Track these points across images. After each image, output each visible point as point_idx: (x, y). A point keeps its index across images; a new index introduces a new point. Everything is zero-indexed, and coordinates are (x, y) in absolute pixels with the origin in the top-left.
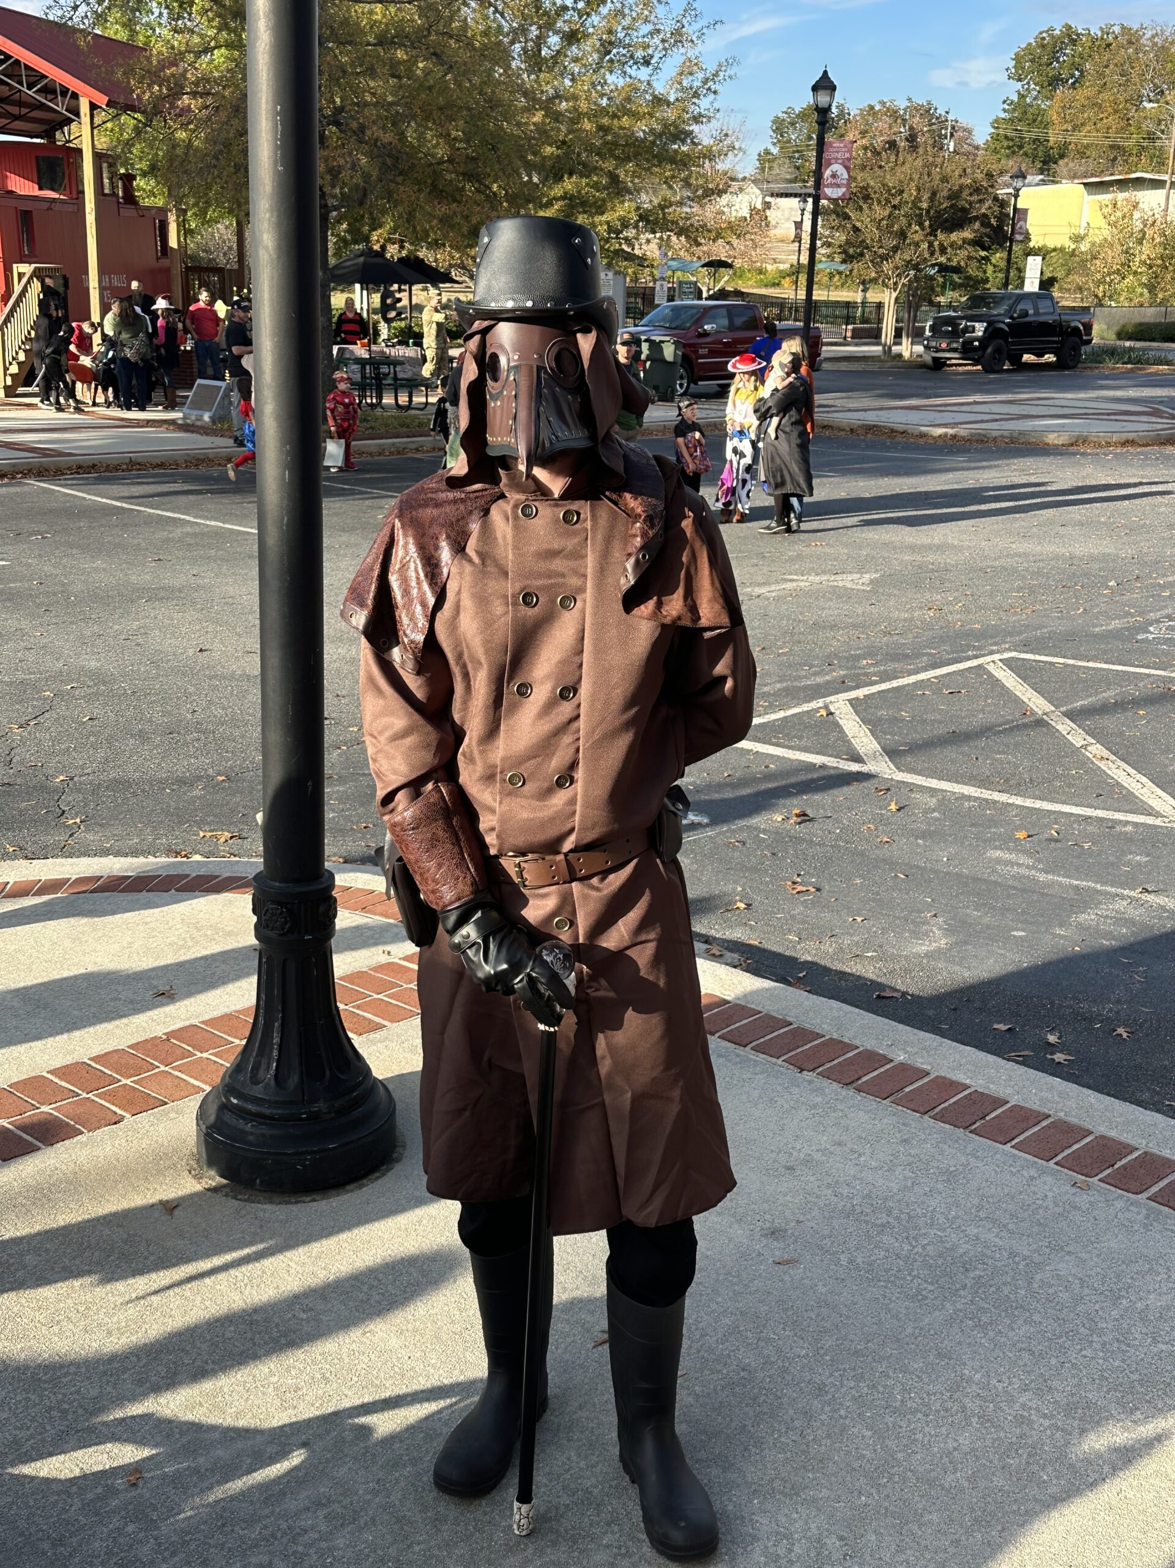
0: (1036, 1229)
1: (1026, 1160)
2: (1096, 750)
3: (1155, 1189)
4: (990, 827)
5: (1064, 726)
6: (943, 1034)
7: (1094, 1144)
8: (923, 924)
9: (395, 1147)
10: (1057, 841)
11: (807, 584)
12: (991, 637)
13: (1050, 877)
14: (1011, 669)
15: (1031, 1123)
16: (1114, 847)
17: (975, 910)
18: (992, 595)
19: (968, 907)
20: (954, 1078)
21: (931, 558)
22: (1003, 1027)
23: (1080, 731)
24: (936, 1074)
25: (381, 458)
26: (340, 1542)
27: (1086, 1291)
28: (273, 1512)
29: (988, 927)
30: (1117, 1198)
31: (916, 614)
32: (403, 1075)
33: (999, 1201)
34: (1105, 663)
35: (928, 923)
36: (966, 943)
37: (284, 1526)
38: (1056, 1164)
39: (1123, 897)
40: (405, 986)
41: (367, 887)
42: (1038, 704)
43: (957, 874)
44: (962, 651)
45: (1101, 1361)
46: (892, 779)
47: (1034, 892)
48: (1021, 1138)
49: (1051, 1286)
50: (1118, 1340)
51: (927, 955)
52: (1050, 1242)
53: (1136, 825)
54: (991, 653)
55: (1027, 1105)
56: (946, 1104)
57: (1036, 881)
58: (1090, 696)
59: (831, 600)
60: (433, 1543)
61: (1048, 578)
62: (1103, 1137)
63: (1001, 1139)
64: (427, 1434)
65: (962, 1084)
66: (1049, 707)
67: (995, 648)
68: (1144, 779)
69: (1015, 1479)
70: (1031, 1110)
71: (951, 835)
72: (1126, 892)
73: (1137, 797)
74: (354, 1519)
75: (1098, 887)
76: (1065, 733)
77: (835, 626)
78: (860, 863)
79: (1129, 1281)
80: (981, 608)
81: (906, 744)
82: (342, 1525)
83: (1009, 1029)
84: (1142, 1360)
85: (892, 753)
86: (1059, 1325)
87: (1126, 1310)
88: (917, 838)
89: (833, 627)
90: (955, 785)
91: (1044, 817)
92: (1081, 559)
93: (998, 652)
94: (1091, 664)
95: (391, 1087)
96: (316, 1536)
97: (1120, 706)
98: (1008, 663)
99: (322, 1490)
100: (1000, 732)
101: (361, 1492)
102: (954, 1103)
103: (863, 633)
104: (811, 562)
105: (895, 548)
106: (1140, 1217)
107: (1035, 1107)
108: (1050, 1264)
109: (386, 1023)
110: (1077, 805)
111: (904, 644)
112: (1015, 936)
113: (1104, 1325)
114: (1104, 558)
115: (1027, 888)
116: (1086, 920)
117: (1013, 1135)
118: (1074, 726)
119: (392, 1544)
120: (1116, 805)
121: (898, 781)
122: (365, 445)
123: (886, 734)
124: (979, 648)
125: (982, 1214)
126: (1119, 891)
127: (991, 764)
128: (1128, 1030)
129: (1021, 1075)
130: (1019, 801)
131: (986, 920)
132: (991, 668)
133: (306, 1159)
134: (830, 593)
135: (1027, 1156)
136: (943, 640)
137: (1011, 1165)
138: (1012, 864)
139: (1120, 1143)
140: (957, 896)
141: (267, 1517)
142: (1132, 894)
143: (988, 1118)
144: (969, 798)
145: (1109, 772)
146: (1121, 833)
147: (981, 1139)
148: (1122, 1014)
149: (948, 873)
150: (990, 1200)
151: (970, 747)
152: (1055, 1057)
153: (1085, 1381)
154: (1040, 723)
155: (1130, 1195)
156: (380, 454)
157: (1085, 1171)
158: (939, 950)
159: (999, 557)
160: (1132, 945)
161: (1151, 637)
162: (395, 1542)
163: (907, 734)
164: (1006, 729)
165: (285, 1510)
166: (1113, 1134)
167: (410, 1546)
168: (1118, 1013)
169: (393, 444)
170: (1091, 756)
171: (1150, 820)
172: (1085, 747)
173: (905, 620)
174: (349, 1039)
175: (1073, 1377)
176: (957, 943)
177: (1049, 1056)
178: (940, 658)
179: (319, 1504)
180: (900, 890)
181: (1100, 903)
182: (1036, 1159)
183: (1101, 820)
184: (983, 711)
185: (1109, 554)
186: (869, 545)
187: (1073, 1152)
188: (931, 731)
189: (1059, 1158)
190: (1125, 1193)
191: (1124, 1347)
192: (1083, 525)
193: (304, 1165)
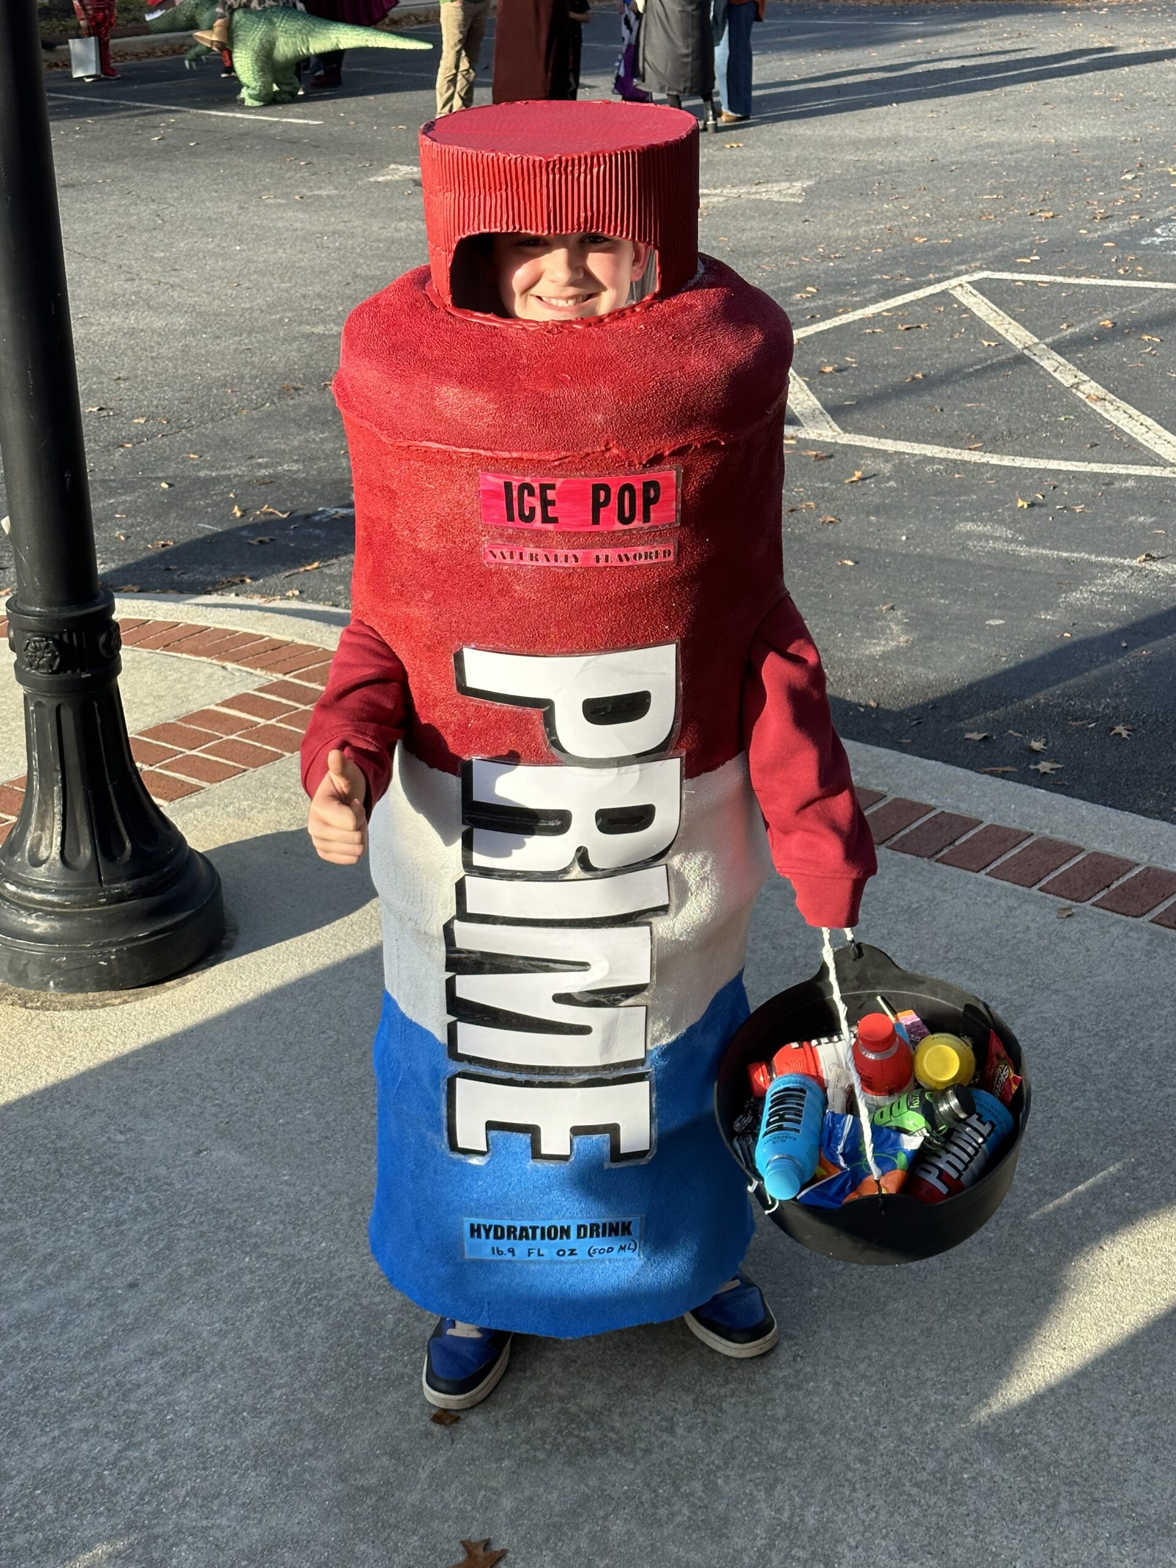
0: (1016, 967)
1: (1003, 887)
2: (1090, 388)
3: (1160, 909)
4: (959, 495)
5: (1050, 362)
6: (903, 749)
7: (1087, 862)
8: (878, 619)
9: (224, 931)
10: (1041, 505)
11: (721, 199)
12: (958, 254)
13: (1034, 550)
14: (983, 294)
15: (1009, 844)
16: (1112, 507)
17: (942, 597)
18: (957, 198)
19: (933, 595)
20: (916, 800)
21: (879, 156)
22: (976, 736)
23: (1070, 366)
24: (895, 796)
25: (151, 60)
26: (183, 1395)
27: (1077, 1034)
28: (96, 1368)
29: (958, 617)
30: (1113, 924)
31: (862, 231)
32: (229, 845)
33: (972, 938)
34: (1102, 277)
35: (885, 619)
36: (931, 639)
37: (112, 1382)
38: (1041, 889)
39: (1123, 568)
40: (226, 738)
41: (170, 620)
42: (1017, 335)
43: (919, 555)
44: (921, 275)
45: (1096, 1113)
46: (836, 443)
47: (1014, 570)
48: (998, 863)
49: (1036, 1030)
50: (1116, 1087)
51: (884, 656)
52: (1033, 981)
53: (1139, 478)
54: (958, 274)
55: (1004, 824)
56: (907, 831)
57: (1016, 557)
58: (1082, 321)
59: (752, 218)
60: (296, 1385)
61: (1029, 172)
62: (1096, 854)
63: (974, 866)
64: (283, 1261)
65: (926, 806)
66: (1030, 339)
67: (963, 267)
68: (1149, 421)
69: (995, 1254)
70: (1009, 829)
71: (910, 508)
72: (1126, 562)
73: (1141, 444)
74: (199, 1367)
75: (1093, 558)
76: (1050, 370)
77: (759, 252)
78: (798, 551)
79: (1128, 1018)
80: (944, 217)
81: (852, 398)
82: (183, 1374)
83: (985, 738)
84: (1146, 1107)
85: (836, 411)
86: (1046, 1075)
87: (1126, 1052)
88: (868, 514)
89: (757, 253)
90: (915, 445)
91: (1026, 476)
92: (1069, 147)
93: (967, 272)
94: (1083, 281)
95: (214, 861)
96: (152, 1390)
97: (1117, 332)
98: (978, 285)
99: (156, 1337)
100: (970, 374)
101: (205, 1334)
102: (917, 828)
103: (795, 259)
104: (726, 170)
105: (832, 146)
106: (1141, 944)
107: (1014, 826)
108: (1033, 1006)
109: (204, 784)
110: (1066, 460)
111: (848, 269)
112: (990, 626)
113: (1100, 1071)
114: (1100, 142)
115: (1006, 565)
116: (1078, 599)
117: (988, 860)
118: (1062, 360)
119: (246, 1391)
120: (1115, 455)
121: (844, 445)
122: (128, 44)
123: (826, 386)
124: (942, 270)
125: (951, 955)
126: (1119, 560)
127: (959, 416)
128: (1129, 727)
129: (997, 790)
130: (994, 460)
131: (956, 609)
132: (958, 293)
133: (110, 953)
134: (751, 209)
135: (1005, 883)
136: (895, 261)
137: (986, 896)
138: (986, 537)
139: (1117, 860)
140: (919, 582)
141: (89, 1373)
142: (1135, 563)
143: (957, 843)
144: (932, 460)
145: (1105, 415)
146: (1120, 490)
147: (950, 868)
148: (1122, 709)
149: (907, 555)
150: (962, 938)
151: (933, 396)
152: (1039, 767)
153: (1077, 1136)
154: (1021, 360)
155: (1130, 919)
156: (149, 55)
157: (1075, 895)
158: (898, 650)
159: (966, 150)
160: (1133, 625)
161: (1158, 241)
162: (249, 1387)
163: (854, 385)
164: (977, 370)
165: (112, 1364)
166: (1108, 849)
167: (269, 1391)
168: (1115, 708)
169: (166, 40)
170: (1083, 397)
171: (1156, 472)
172: (1076, 386)
173: (848, 239)
174: (156, 808)
175: (1063, 1132)
176: (919, 640)
177: (1032, 767)
178: (893, 285)
179: (154, 1353)
180: (849, 580)
181: (1095, 577)
182: (1016, 886)
183: (1095, 475)
184: (948, 349)
185: (1105, 138)
186: (799, 143)
187: (1061, 875)
188: (884, 379)
189: (1044, 882)
190: (1124, 917)
191: (1123, 1094)
192: (1071, 101)
193: (108, 960)
